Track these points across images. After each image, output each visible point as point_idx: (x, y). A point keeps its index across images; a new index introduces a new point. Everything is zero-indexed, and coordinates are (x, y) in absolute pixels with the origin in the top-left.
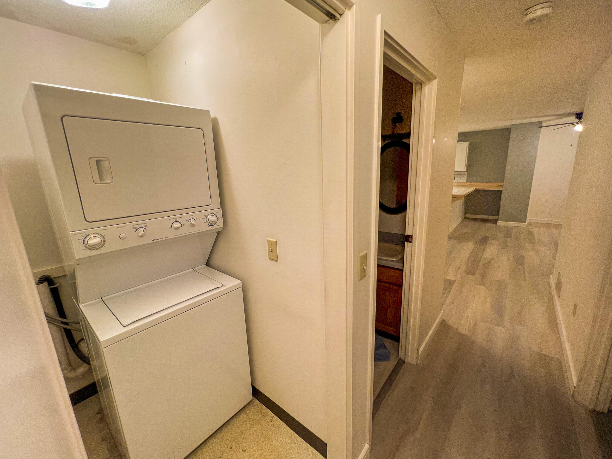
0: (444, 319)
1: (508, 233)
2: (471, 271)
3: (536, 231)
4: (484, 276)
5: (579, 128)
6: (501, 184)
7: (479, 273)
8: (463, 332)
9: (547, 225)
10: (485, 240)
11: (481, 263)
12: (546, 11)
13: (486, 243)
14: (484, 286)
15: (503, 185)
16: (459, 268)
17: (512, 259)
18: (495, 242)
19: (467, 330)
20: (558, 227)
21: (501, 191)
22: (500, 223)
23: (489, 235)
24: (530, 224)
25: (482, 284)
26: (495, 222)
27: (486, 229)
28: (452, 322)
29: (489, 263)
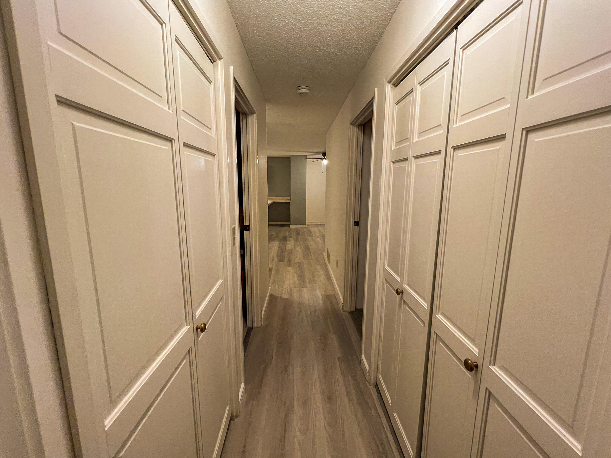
0: (272, 293)
1: (298, 232)
2: (281, 260)
3: (312, 229)
4: (289, 261)
5: (325, 162)
6: (289, 198)
7: (286, 259)
8: (286, 297)
9: (317, 226)
10: (285, 239)
11: (286, 253)
12: (307, 91)
13: (286, 240)
14: (291, 267)
15: (290, 198)
16: (273, 259)
17: (303, 247)
18: (291, 239)
19: (287, 295)
20: (323, 225)
21: (290, 202)
22: (292, 226)
23: (287, 234)
24: (308, 226)
25: (290, 266)
26: (288, 226)
27: (284, 231)
28: (277, 293)
29: (291, 252)
